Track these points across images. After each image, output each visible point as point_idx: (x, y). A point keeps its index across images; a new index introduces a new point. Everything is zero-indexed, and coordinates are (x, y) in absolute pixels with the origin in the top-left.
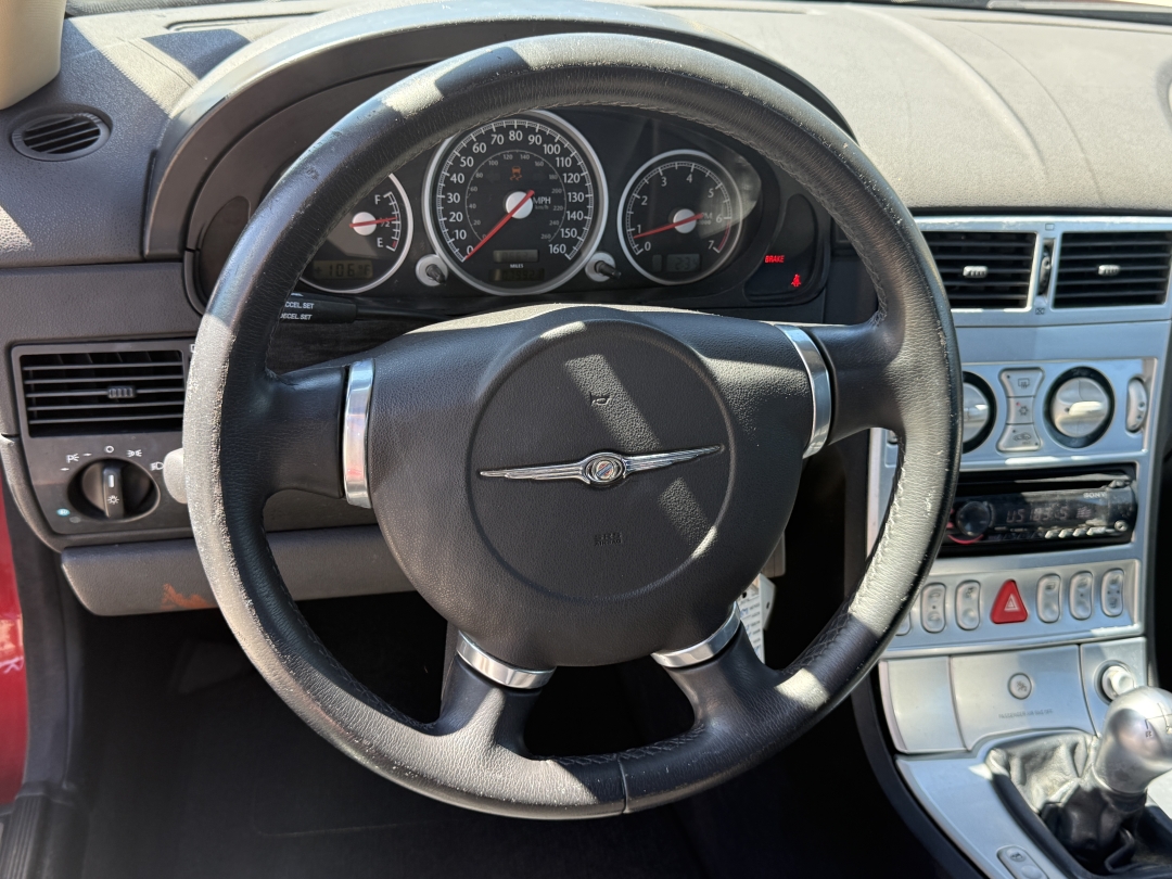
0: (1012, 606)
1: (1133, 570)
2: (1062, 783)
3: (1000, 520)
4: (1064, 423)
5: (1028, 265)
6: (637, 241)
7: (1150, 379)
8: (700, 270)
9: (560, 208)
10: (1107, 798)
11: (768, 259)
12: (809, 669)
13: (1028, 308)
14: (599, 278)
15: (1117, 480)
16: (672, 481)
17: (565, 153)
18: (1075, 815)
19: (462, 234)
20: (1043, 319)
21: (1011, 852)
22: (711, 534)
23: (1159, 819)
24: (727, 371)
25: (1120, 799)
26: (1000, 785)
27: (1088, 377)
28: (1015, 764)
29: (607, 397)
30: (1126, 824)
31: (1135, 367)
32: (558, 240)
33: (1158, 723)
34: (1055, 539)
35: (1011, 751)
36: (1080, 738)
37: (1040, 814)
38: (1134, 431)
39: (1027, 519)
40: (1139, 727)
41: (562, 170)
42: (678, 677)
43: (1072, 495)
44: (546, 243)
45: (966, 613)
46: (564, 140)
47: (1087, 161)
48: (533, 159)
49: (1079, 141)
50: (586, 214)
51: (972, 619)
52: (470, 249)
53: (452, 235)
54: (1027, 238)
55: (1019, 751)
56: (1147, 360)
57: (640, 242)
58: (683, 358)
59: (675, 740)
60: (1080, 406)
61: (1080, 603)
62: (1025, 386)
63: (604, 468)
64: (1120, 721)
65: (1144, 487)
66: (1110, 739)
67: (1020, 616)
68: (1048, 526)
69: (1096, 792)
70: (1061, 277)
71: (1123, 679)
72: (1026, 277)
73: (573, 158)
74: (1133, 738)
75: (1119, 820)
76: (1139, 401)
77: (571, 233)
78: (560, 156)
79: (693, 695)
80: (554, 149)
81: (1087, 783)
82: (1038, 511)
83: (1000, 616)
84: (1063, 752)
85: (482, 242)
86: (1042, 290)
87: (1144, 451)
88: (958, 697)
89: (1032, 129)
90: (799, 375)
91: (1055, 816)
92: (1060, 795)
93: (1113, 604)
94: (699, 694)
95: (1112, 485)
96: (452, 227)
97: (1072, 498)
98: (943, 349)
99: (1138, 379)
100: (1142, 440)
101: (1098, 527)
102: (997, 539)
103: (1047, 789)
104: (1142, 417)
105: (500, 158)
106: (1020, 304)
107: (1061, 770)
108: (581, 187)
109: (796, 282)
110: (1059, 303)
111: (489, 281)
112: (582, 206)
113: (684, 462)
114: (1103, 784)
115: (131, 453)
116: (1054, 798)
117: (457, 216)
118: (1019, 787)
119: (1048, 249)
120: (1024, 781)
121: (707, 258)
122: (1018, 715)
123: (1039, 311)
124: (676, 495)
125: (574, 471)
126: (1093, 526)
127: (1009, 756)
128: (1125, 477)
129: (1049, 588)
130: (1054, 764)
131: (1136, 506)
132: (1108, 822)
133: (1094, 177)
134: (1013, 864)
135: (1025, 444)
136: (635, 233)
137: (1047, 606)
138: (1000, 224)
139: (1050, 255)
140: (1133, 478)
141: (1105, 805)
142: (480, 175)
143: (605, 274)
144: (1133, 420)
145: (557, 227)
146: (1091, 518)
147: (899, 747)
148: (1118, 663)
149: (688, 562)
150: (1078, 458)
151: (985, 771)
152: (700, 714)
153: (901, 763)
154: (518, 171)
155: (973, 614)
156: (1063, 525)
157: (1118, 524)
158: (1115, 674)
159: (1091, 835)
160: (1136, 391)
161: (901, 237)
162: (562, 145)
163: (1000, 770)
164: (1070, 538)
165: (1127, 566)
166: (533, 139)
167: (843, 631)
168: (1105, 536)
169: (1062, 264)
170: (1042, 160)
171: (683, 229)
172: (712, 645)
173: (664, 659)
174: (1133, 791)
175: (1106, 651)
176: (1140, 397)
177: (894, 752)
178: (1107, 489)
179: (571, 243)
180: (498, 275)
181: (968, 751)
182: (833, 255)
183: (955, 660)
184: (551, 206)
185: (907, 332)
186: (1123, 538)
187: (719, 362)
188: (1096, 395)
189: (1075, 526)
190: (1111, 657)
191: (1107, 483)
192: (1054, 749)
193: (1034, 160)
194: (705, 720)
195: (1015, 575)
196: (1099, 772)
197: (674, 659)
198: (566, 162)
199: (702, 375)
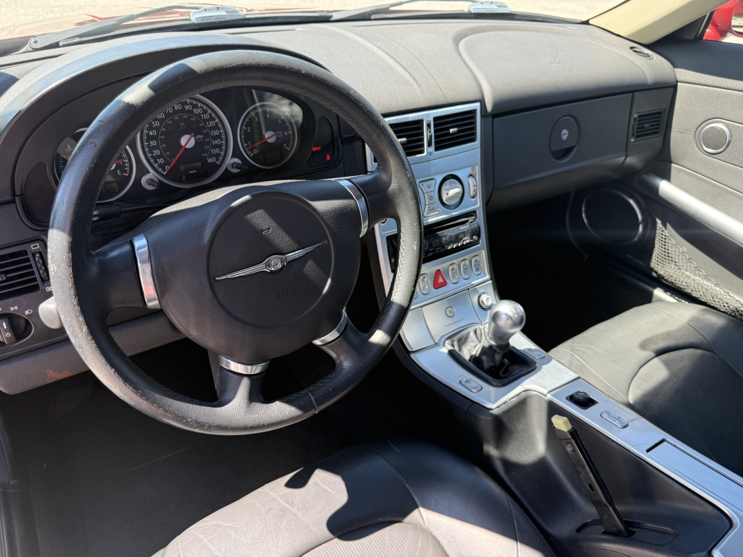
0: (441, 280)
1: (482, 255)
2: (475, 346)
3: (430, 246)
4: (446, 200)
5: (422, 134)
6: (249, 150)
7: (476, 174)
8: (282, 159)
9: (208, 139)
10: (496, 348)
11: (314, 149)
12: (380, 329)
13: (425, 154)
14: (236, 171)
15: (471, 219)
16: (307, 262)
17: (205, 112)
18: (484, 358)
19: (161, 161)
20: (432, 157)
21: (464, 380)
22: (329, 281)
23: (514, 351)
24: (321, 206)
25: (499, 347)
26: (452, 354)
27: (452, 178)
28: (456, 344)
29: (269, 229)
30: (504, 356)
31: (469, 171)
32: (211, 156)
33: (510, 314)
34: (452, 249)
35: (453, 339)
36: (477, 327)
37: (470, 360)
38: (473, 198)
39: (440, 243)
40: (503, 317)
41: (205, 121)
42: (325, 348)
44: (205, 157)
45: (424, 287)
46: (203, 105)
47: (437, 83)
48: (189, 117)
49: (431, 75)
50: (222, 140)
51: (427, 290)
52: (167, 168)
53: (156, 162)
54: (420, 122)
55: (456, 338)
56: (473, 167)
57: (252, 150)
58: (300, 203)
59: (330, 376)
60: (452, 191)
61: (465, 273)
62: (429, 187)
63: (275, 263)
64: (495, 317)
65: (480, 220)
66: (493, 324)
67: (444, 284)
68: (449, 244)
69: (491, 347)
70: (436, 137)
71: (487, 299)
72: (422, 139)
73: (209, 114)
74: (503, 322)
75: (502, 355)
76: (474, 185)
77: (216, 151)
78: (202, 114)
79: (333, 355)
80: (199, 111)
81: (487, 345)
82: (444, 239)
83: (437, 285)
84: (472, 334)
85: (173, 163)
86: (429, 145)
87: (478, 205)
88: (428, 324)
89: (412, 73)
90: (352, 201)
91: (476, 360)
92: (476, 351)
93: (477, 270)
94: (337, 354)
95: (469, 222)
96: (155, 158)
98: (409, 179)
99: (471, 175)
100: (477, 200)
101: (467, 240)
102: (431, 254)
103: (471, 350)
104: (475, 191)
105: (172, 120)
106: (422, 152)
107: (473, 341)
108: (216, 127)
109: (328, 158)
110: (437, 149)
111: (181, 182)
112: (219, 137)
113: (311, 252)
114: (493, 343)
115: (12, 309)
116: (474, 353)
117: (157, 152)
118: (459, 352)
119: (429, 126)
120: (460, 350)
121: (284, 153)
122: (452, 324)
123: (430, 154)
124: (310, 268)
125: (260, 267)
126: (465, 240)
127: (453, 341)
128: (474, 217)
129: (453, 269)
130: (470, 340)
131: (479, 228)
132: (498, 357)
133: (441, 91)
134: (467, 385)
135: (434, 212)
136: (247, 146)
137: (453, 277)
138: (409, 117)
139: (430, 128)
140: (476, 217)
141: (495, 351)
142: (164, 130)
143: (238, 168)
144: (472, 193)
145: (209, 149)
146: (464, 237)
147: (410, 350)
148: (484, 293)
149: (322, 296)
150: (455, 213)
151: (445, 350)
152: (338, 362)
153: (412, 356)
154: (183, 124)
155: (427, 287)
156: (454, 243)
157: (474, 237)
158: (484, 298)
159: (492, 364)
160: (471, 180)
161: (382, 130)
162: (202, 108)
163: (450, 348)
164: (458, 247)
165: (480, 253)
166: (187, 107)
167: (391, 309)
168: (470, 243)
169: (435, 131)
170: (419, 86)
171: (271, 140)
172: (338, 330)
173: (317, 342)
174: (505, 343)
175: (479, 290)
176: (473, 183)
177: (409, 352)
178: (468, 224)
179: (217, 156)
180: (184, 178)
181: (436, 344)
182: (342, 143)
183: (424, 308)
184: (203, 139)
185: (393, 173)
186: (476, 243)
187: (317, 202)
188: (457, 186)
189: (459, 242)
190: (481, 291)
191: (467, 221)
192: (469, 333)
193: (416, 86)
194: (341, 363)
195: (439, 267)
196: (491, 339)
197: (322, 341)
198: (206, 116)
199: (310, 210)
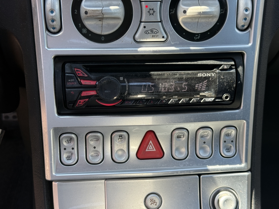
0: (151, 148)
15: (225, 64)
34: (177, 105)
38: (243, 30)
43: (188, 74)
67: (159, 155)
76: (245, 7)
82: (162, 85)
95: (220, 68)
97: (189, 76)
101: (209, 97)
104: (249, 20)
126: (205, 96)
128: (233, 63)
135: (153, 37)
144: (241, 22)
146: (204, 91)
148: (227, 189)
156: (181, 95)
157: (225, 95)
158: (223, 197)
164: (187, 104)
168: (213, 103)
176: (246, 4)
178: (217, 71)
189: (191, 96)
191: (217, 66)
195: (154, 127)
